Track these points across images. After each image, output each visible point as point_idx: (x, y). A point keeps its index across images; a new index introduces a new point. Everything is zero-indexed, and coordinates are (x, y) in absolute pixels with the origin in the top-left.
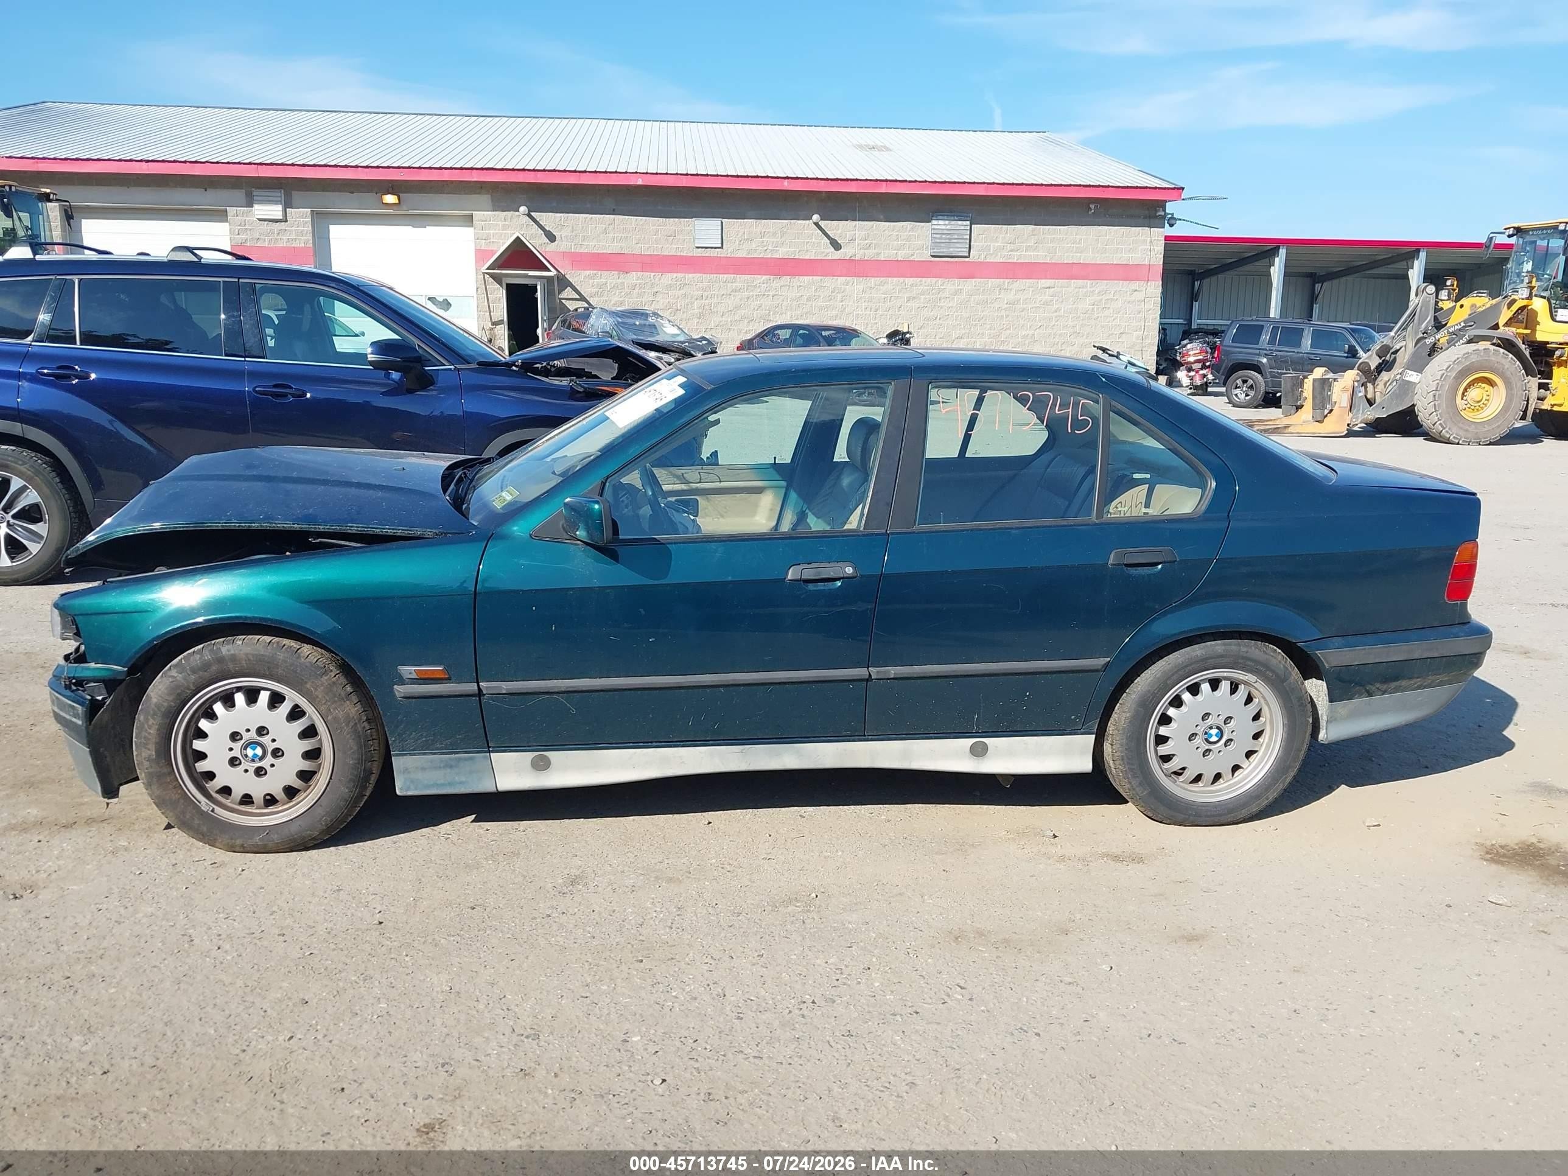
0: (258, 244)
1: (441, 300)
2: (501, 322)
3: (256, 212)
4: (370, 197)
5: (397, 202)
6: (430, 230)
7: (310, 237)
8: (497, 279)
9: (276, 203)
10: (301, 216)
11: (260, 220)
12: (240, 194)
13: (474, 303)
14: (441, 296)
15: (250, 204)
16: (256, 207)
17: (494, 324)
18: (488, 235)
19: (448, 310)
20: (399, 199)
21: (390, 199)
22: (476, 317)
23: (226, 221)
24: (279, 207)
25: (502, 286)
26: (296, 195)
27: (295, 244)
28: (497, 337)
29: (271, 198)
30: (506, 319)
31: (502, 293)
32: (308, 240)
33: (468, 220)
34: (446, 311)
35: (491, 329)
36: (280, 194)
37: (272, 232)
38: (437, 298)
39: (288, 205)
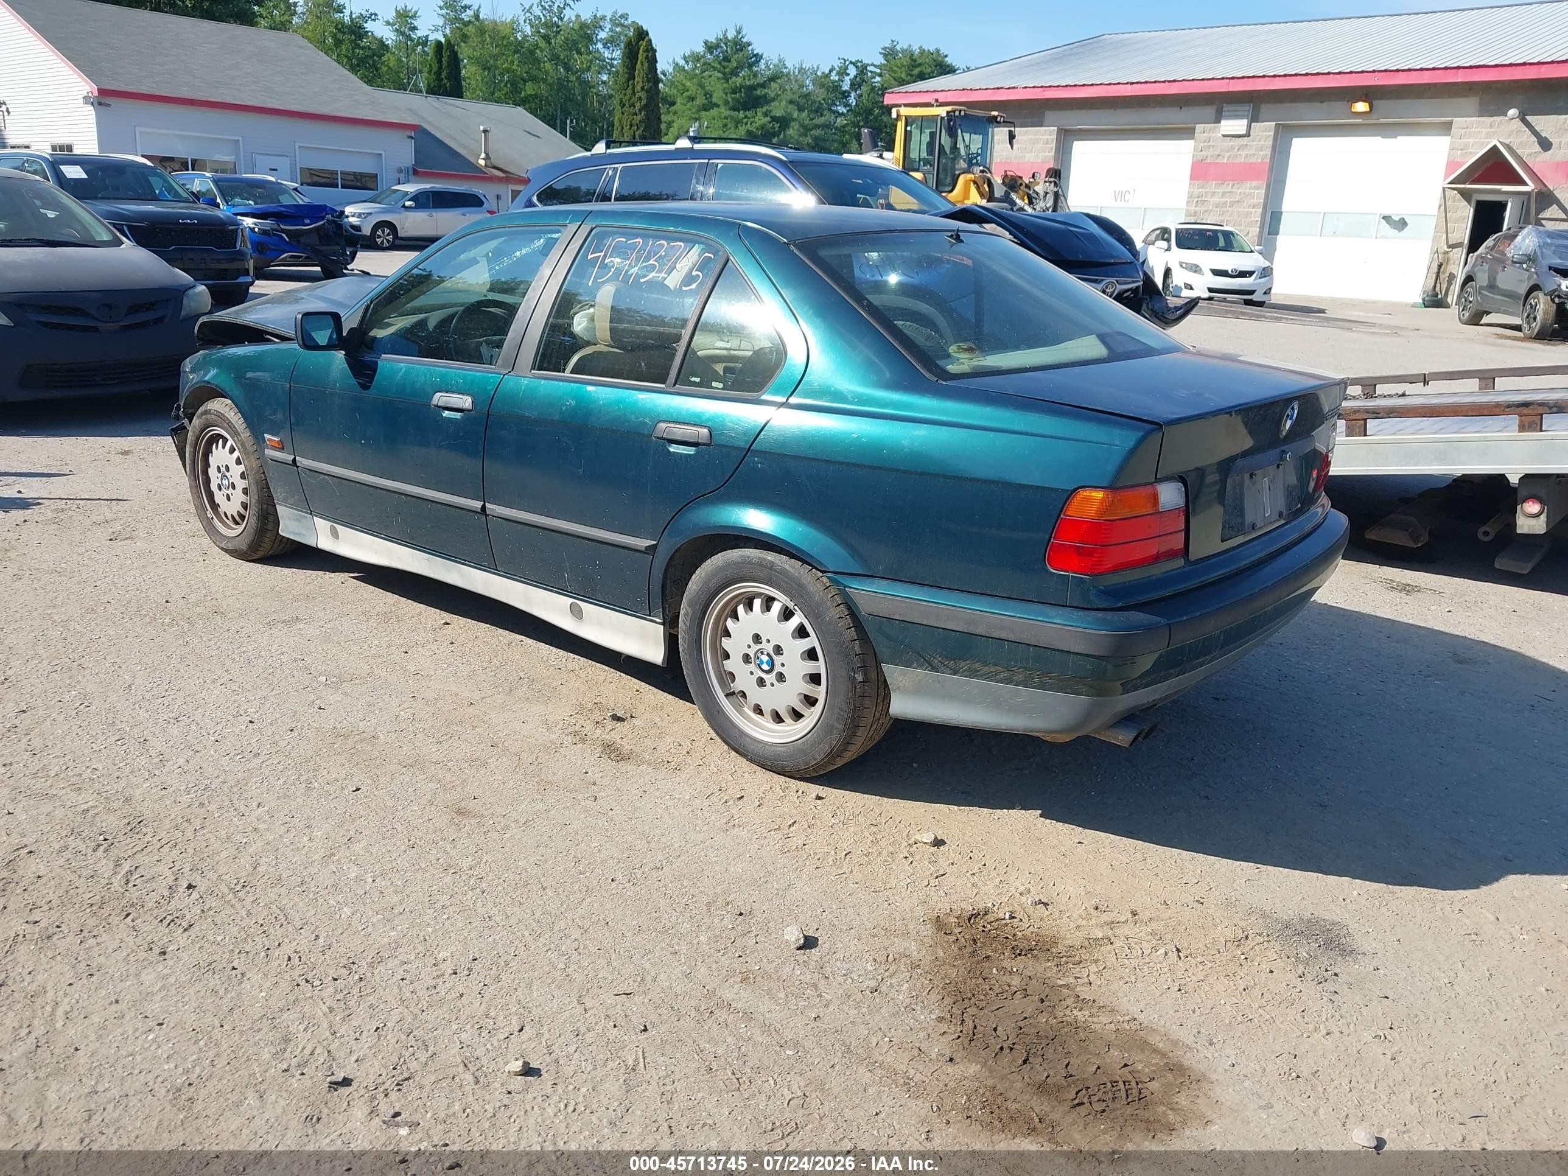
0: (1218, 161)
1: (1396, 218)
2: (1459, 245)
3: (1222, 128)
4: (1340, 105)
5: (1367, 109)
6: (1401, 139)
7: (1268, 152)
8: (1466, 195)
9: (1241, 117)
10: (1265, 130)
11: (1224, 136)
12: (1210, 111)
13: (1433, 222)
14: (1398, 215)
15: (1218, 121)
16: (1223, 122)
17: (1449, 247)
18: (1466, 145)
19: (1403, 229)
20: (1371, 107)
21: (1361, 107)
22: (1431, 238)
23: (1193, 138)
24: (1245, 122)
25: (1470, 204)
26: (1265, 109)
27: (1253, 160)
28: (1451, 262)
29: (1238, 113)
30: (1466, 241)
31: (1469, 212)
32: (1267, 155)
33: (1446, 128)
34: (1399, 231)
35: (1447, 253)
36: (1248, 108)
37: (1233, 147)
38: (1393, 217)
39: (1254, 119)
